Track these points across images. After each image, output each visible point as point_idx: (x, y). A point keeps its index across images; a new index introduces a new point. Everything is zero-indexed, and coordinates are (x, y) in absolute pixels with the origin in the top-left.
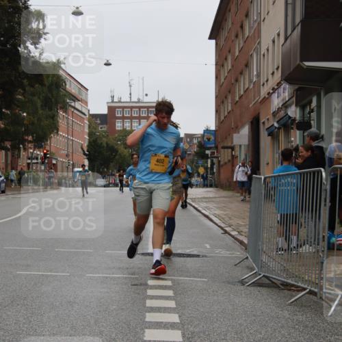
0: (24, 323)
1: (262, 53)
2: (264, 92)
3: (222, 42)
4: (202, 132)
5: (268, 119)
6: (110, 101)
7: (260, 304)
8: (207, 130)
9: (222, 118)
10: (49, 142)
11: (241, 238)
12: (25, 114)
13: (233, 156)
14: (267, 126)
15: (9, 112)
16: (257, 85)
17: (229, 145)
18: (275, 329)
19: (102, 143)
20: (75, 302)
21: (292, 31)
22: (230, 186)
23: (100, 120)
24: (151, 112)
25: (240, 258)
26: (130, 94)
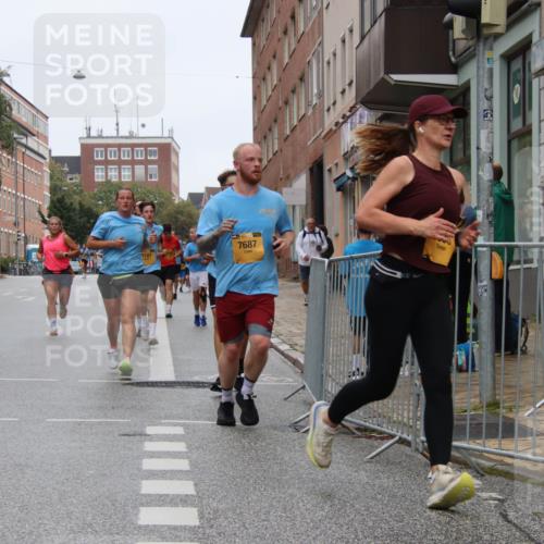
1: (326, 59)
2: (329, 121)
3: (263, 41)
5: (337, 165)
6: (85, 135)
11: (295, 355)
14: (335, 175)
16: (319, 110)
18: (345, 502)
19: (72, 204)
21: (372, 26)
23: (69, 166)
24: (152, 153)
25: (293, 387)
26: (117, 124)
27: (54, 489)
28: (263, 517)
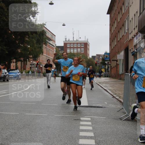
0: (29, 136)
1: (130, 20)
2: (130, 37)
3: (113, 15)
4: (104, 54)
5: (132, 48)
6: (65, 40)
7: (128, 129)
8: (106, 53)
9: (113, 48)
10: (39, 58)
11: (120, 99)
12: (29, 46)
13: (117, 64)
14: (132, 51)
15: (22, 45)
16: (128, 34)
17: (115, 59)
18: (135, 140)
20: (50, 127)
21: (143, 11)
22: (116, 77)
23: (61, 49)
24: (82, 45)
25: (120, 108)
26: (73, 38)
27: (57, 133)
28: (112, 143)
